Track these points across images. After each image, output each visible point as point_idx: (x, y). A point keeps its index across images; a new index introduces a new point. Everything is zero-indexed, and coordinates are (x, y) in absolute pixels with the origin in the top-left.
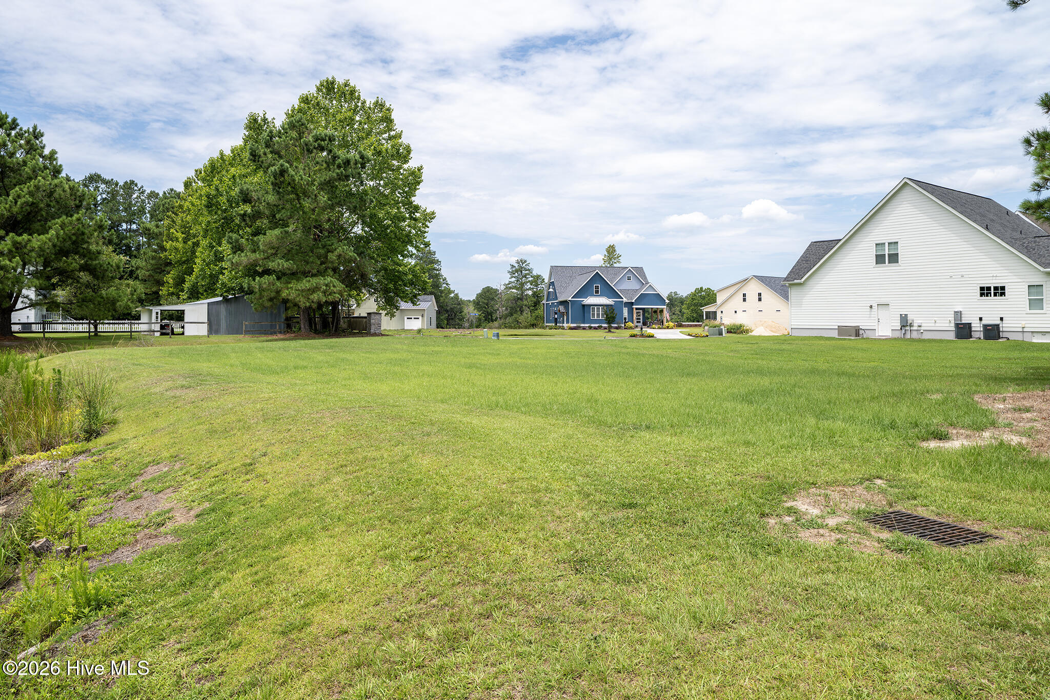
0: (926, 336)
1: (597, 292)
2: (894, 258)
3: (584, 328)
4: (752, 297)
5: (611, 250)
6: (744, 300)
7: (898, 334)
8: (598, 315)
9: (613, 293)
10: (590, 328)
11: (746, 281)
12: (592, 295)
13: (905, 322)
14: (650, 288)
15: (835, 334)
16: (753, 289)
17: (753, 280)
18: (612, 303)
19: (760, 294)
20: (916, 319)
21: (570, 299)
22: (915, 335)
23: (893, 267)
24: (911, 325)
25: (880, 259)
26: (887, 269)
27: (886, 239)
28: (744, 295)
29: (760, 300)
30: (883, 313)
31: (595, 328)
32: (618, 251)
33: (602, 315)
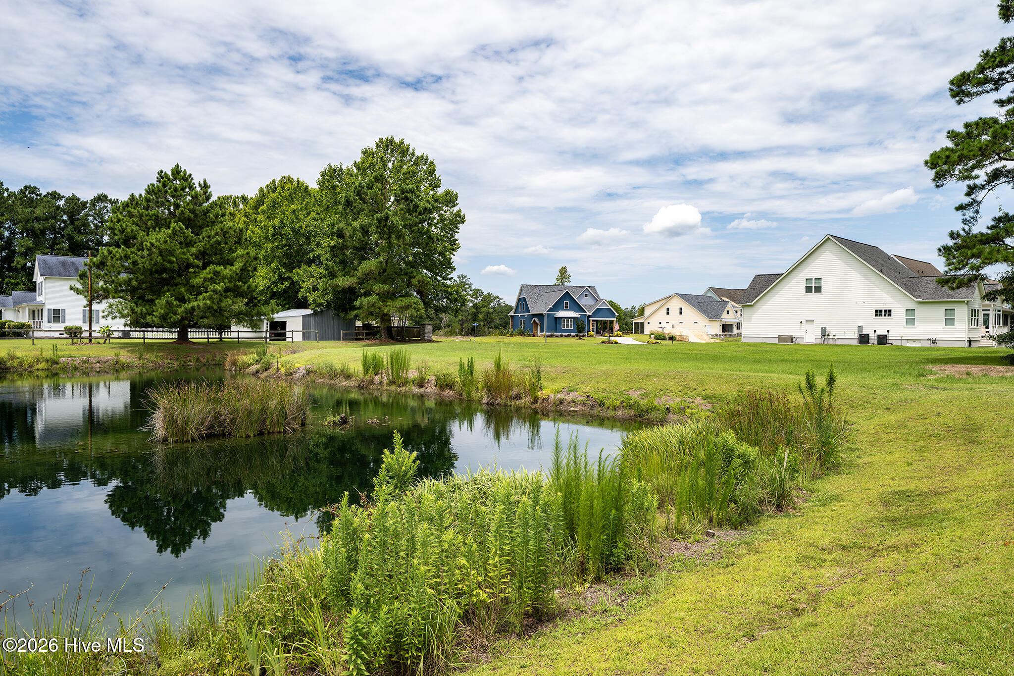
0: (839, 342)
1: (566, 307)
2: (818, 289)
3: (557, 336)
4: (674, 311)
5: (563, 271)
6: (668, 313)
7: (819, 341)
8: (568, 325)
9: (579, 308)
10: (562, 336)
11: (669, 297)
12: (563, 310)
13: (824, 333)
14: (604, 304)
15: (776, 341)
16: (676, 304)
17: (675, 297)
18: (579, 316)
19: (681, 309)
20: (832, 331)
21: (545, 312)
22: (831, 342)
23: (818, 295)
24: (828, 335)
25: (808, 290)
26: (813, 296)
27: (813, 276)
28: (668, 309)
29: (681, 313)
30: (809, 327)
31: (566, 336)
33: (571, 325)
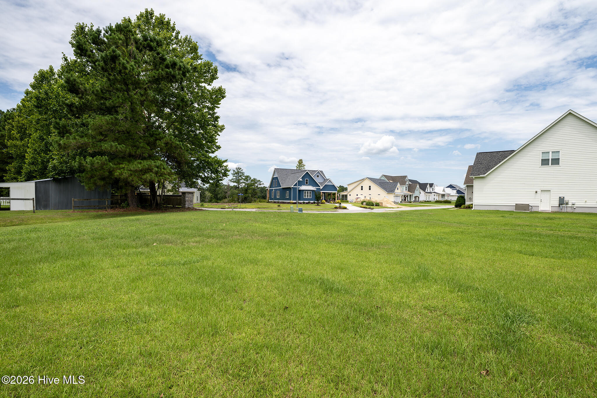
0: (577, 211)
1: (307, 183)
2: (556, 162)
3: (301, 203)
4: (366, 188)
5: (300, 162)
6: (362, 189)
7: (556, 209)
8: (308, 196)
9: (315, 184)
10: (304, 203)
11: (363, 180)
12: (304, 185)
13: (562, 201)
14: (330, 182)
15: (513, 209)
16: (366, 184)
17: (366, 180)
18: (315, 189)
19: (370, 187)
20: (570, 199)
21: (292, 186)
22: (569, 210)
23: (555, 167)
24: (567, 204)
25: (545, 162)
26: (550, 169)
27: (550, 149)
28: (362, 187)
29: (370, 189)
30: (545, 196)
31: (307, 203)
32: (304, 163)
33: (310, 196)
